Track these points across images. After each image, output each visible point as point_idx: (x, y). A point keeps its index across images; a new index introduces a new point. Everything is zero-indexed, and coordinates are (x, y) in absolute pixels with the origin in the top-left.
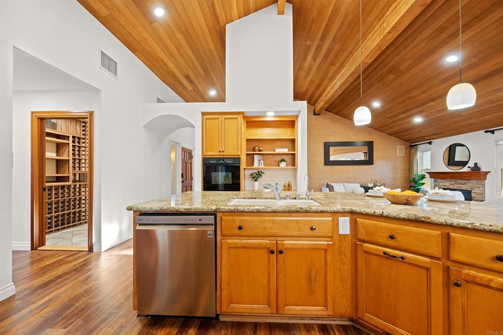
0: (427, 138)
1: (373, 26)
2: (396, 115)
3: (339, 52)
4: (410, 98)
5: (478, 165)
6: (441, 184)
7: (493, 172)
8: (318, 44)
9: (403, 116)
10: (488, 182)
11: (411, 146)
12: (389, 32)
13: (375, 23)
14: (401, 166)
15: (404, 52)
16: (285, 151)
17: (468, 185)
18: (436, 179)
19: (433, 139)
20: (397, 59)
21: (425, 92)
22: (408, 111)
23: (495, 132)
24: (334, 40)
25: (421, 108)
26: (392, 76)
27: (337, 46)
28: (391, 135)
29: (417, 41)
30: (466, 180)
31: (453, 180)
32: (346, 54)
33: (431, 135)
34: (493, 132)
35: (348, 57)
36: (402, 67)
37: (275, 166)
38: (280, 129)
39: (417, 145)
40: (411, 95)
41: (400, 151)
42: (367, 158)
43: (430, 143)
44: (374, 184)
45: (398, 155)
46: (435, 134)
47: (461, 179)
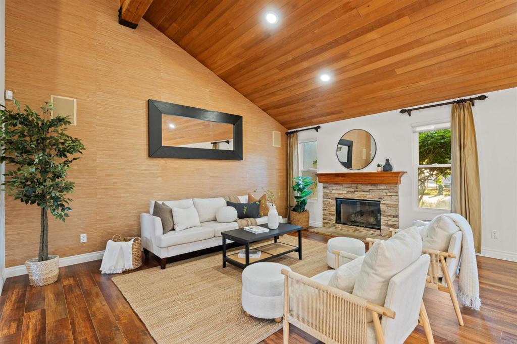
0: (314, 120)
5: (391, 163)
6: (334, 192)
7: (407, 172)
10: (401, 188)
11: (287, 134)
14: (277, 163)
17: (373, 194)
18: (326, 185)
19: (322, 122)
23: (412, 112)
28: (265, 109)
30: (372, 185)
31: (353, 185)
34: (409, 112)
39: (297, 131)
41: (275, 138)
42: (230, 147)
43: (317, 129)
44: (250, 197)
45: (273, 145)
46: (329, 114)
47: (366, 184)
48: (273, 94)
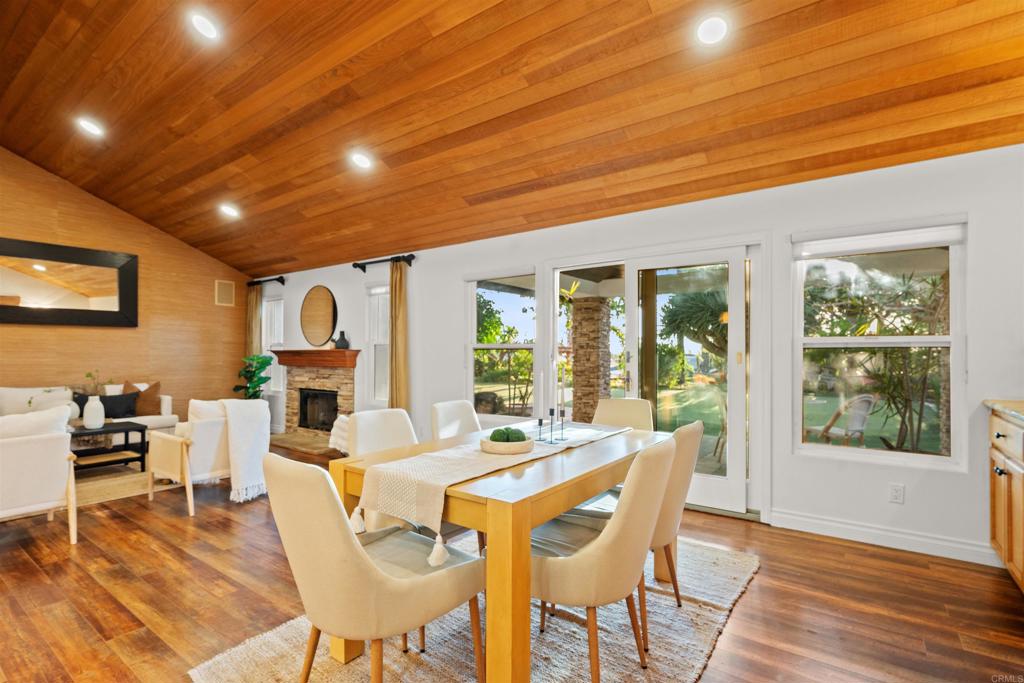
0: (273, 267)
5: (346, 337)
6: (297, 379)
7: (363, 351)
11: (250, 284)
17: (331, 381)
18: (289, 368)
19: (287, 271)
23: (368, 267)
28: (195, 244)
30: (331, 368)
31: (314, 369)
34: (363, 267)
39: (262, 282)
41: (221, 292)
43: (282, 281)
45: (216, 303)
47: (325, 367)
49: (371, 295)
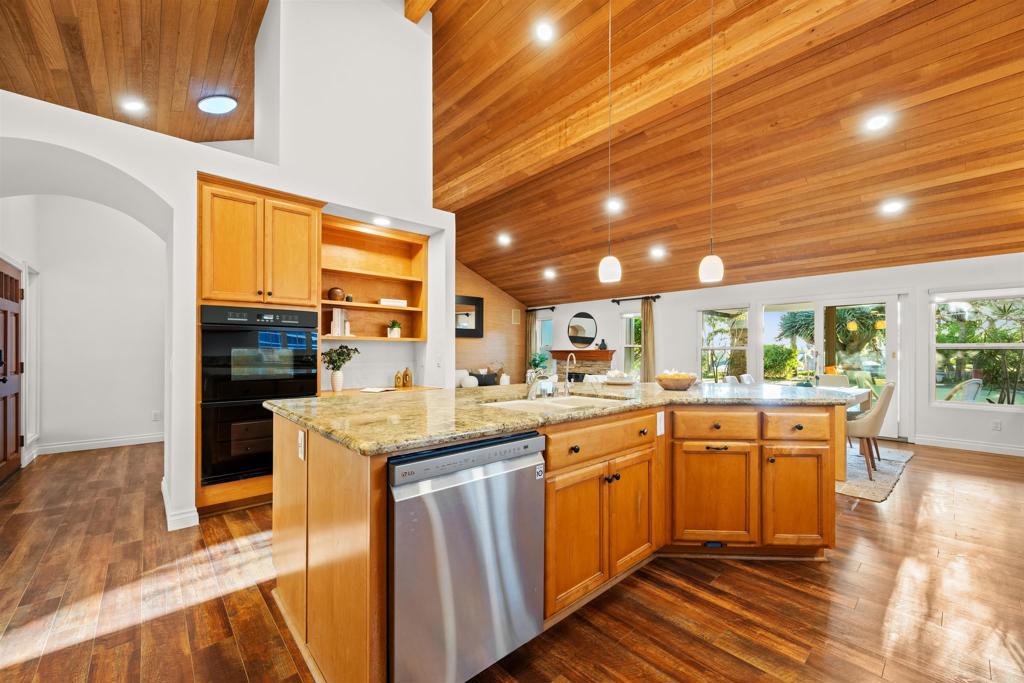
0: (549, 302)
1: (547, 124)
2: (525, 262)
3: (482, 138)
4: (552, 242)
5: (605, 343)
7: (618, 351)
8: (451, 108)
9: (533, 265)
11: (527, 311)
12: (574, 146)
13: (552, 121)
14: (515, 339)
15: (569, 177)
16: (402, 304)
18: (559, 361)
19: (557, 303)
20: (559, 182)
21: (572, 238)
22: (542, 259)
24: (481, 114)
25: (559, 259)
26: (542, 205)
27: (483, 127)
28: (505, 290)
29: (589, 169)
30: (593, 361)
31: (580, 361)
32: (491, 145)
33: (555, 298)
34: (618, 302)
35: (493, 151)
36: (560, 197)
37: (372, 335)
38: (384, 256)
39: (535, 310)
40: (555, 238)
41: (515, 317)
42: (473, 326)
43: (553, 309)
44: (489, 370)
45: (512, 323)
46: (560, 298)
47: (588, 360)
48: (511, 280)
49: (622, 318)
